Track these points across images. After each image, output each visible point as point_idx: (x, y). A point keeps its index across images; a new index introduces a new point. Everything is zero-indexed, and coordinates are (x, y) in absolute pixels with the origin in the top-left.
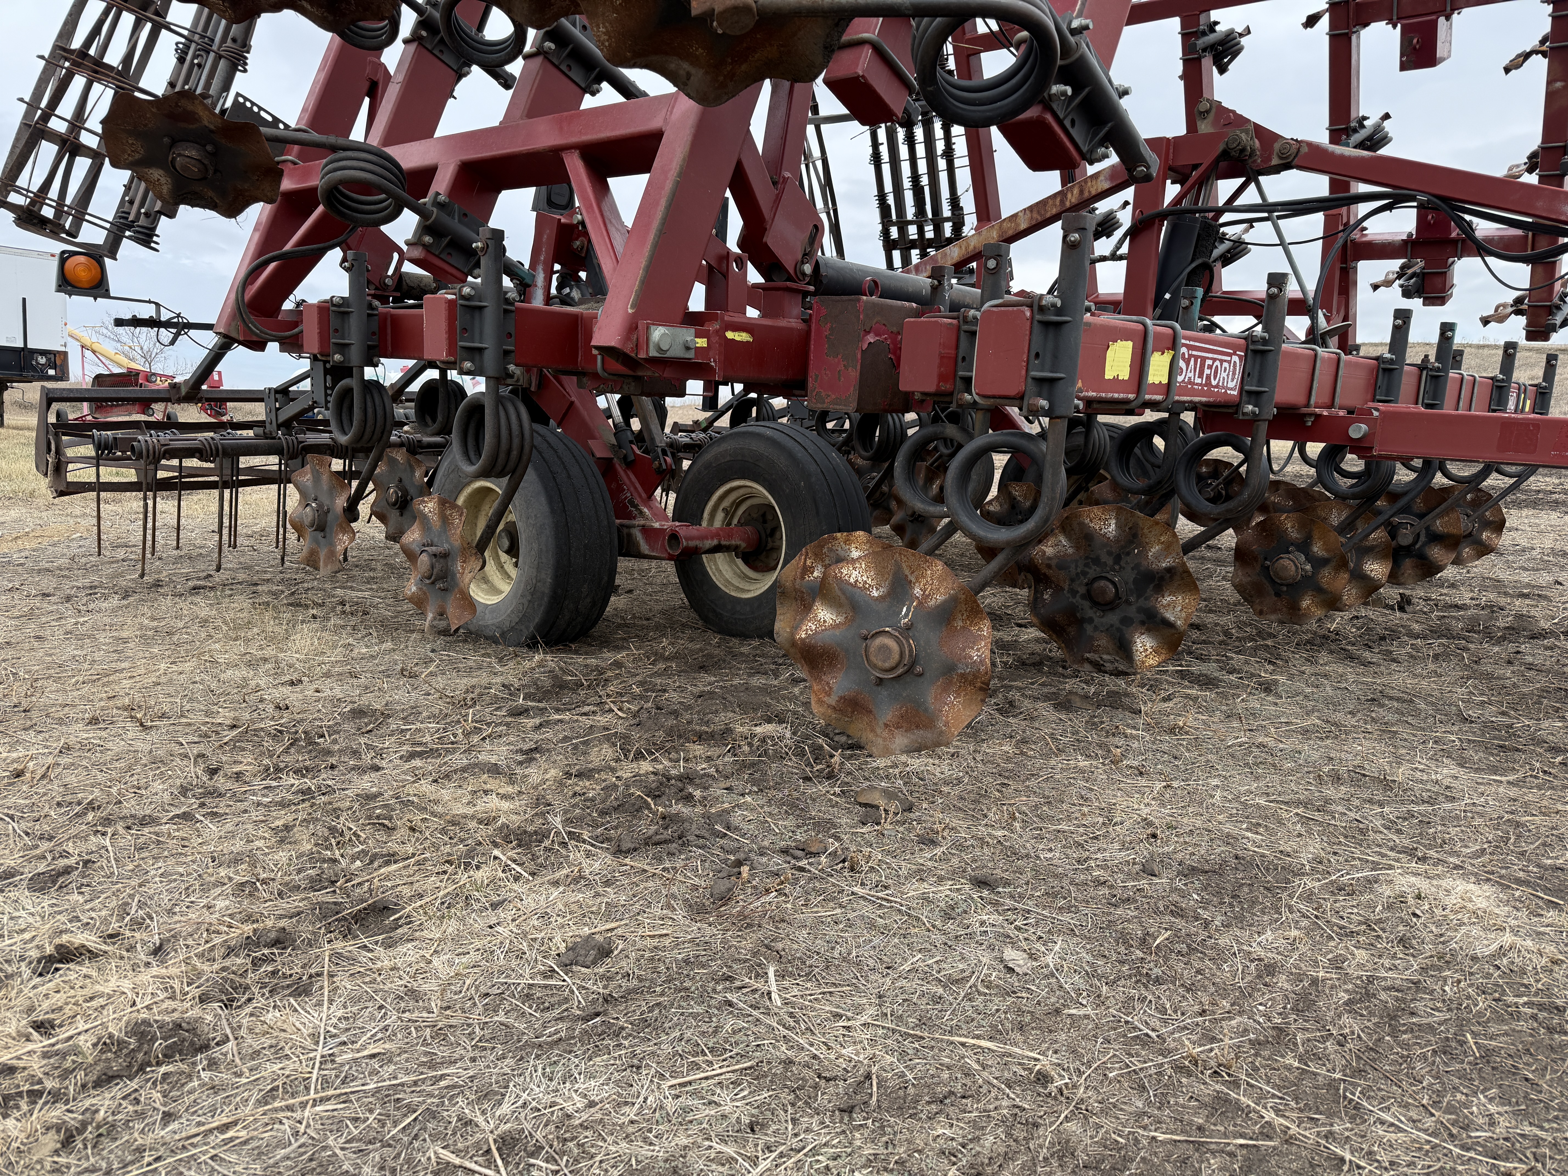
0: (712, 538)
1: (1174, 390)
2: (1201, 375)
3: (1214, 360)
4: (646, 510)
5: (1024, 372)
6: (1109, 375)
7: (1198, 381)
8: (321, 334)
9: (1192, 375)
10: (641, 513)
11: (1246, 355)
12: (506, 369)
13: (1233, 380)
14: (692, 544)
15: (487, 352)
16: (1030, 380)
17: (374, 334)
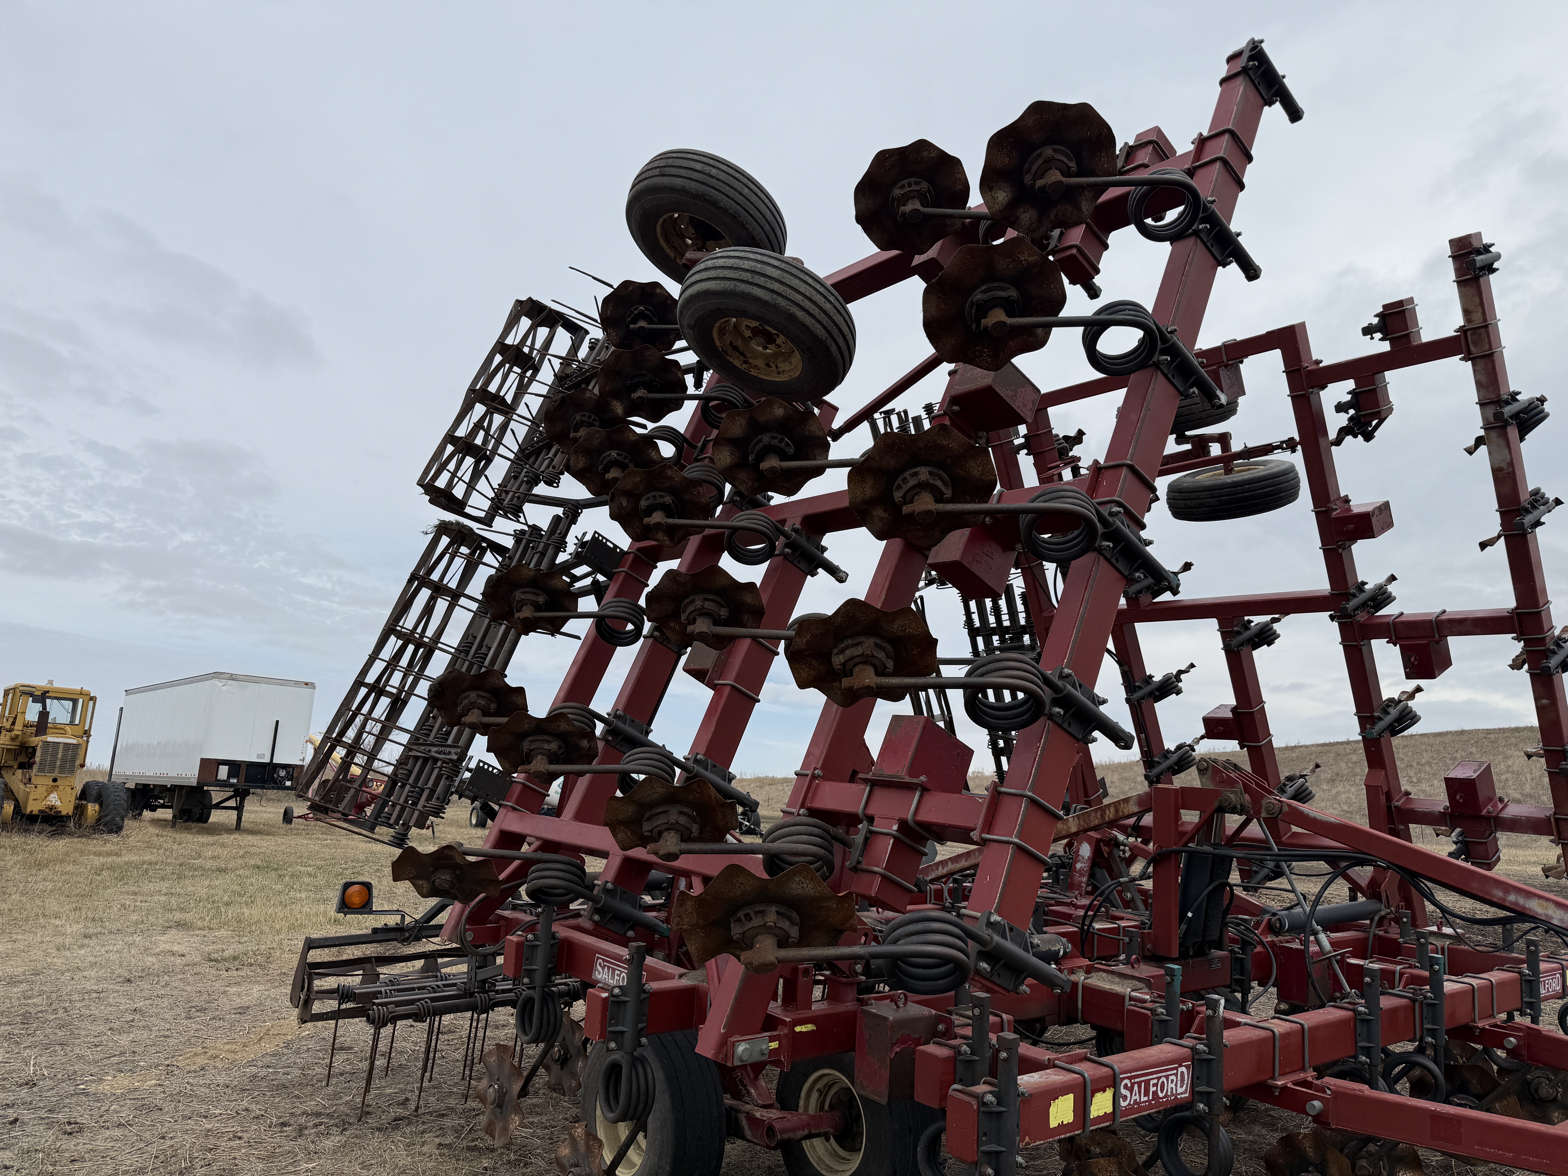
0: (803, 1129)
1: (1118, 1114)
2: (1146, 1094)
3: (1159, 1078)
4: (752, 1091)
5: (975, 1147)
6: (1053, 1124)
7: (1144, 1099)
8: (516, 963)
9: (1137, 1097)
10: (749, 1093)
11: (1193, 1063)
12: (640, 1041)
13: (1182, 1086)
14: (786, 1136)
15: (626, 1035)
16: (980, 1154)
17: (554, 957)
